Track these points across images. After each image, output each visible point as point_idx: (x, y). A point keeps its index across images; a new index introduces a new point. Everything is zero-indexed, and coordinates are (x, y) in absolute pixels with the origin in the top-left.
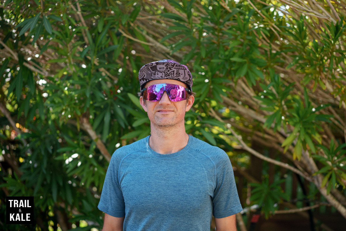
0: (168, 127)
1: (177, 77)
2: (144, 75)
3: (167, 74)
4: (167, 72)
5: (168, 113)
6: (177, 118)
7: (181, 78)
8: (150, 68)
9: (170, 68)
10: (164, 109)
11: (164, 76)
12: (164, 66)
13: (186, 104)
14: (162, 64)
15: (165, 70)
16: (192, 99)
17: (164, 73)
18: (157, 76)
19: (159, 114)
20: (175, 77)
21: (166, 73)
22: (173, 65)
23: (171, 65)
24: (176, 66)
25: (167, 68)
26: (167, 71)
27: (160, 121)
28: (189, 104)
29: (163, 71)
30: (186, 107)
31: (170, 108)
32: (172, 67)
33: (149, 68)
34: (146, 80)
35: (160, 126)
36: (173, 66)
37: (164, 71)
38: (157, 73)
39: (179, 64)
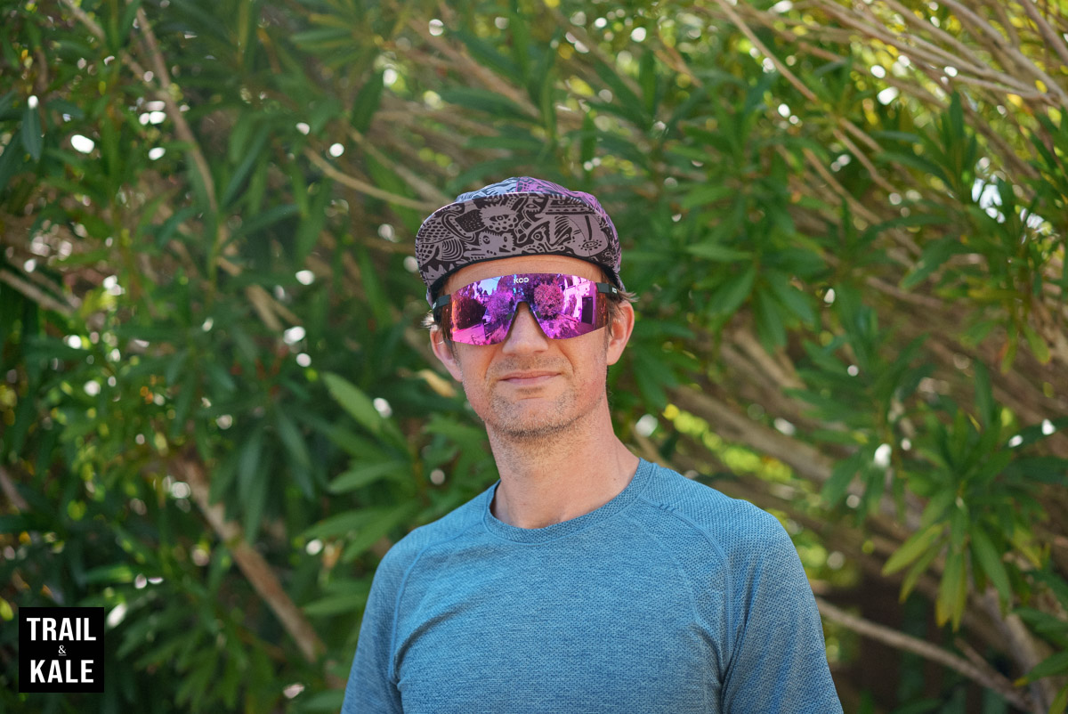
0: (544, 436)
1: (561, 244)
2: (438, 249)
3: (521, 239)
4: (520, 231)
5: (539, 383)
6: (575, 397)
7: (576, 245)
8: (455, 224)
9: (532, 215)
10: (523, 372)
11: (510, 244)
12: (506, 210)
13: (606, 338)
14: (498, 202)
15: (514, 224)
16: (625, 316)
17: (509, 236)
18: (483, 248)
19: (505, 390)
20: (552, 245)
21: (518, 235)
22: (541, 201)
23: (534, 201)
24: (555, 203)
25: (520, 217)
26: (519, 227)
27: (514, 415)
28: (618, 335)
29: (505, 228)
30: (606, 349)
31: (547, 363)
32: (539, 208)
33: (453, 221)
34: (446, 265)
35: (517, 435)
36: (543, 205)
37: (508, 228)
38: (485, 237)
39: (564, 196)
